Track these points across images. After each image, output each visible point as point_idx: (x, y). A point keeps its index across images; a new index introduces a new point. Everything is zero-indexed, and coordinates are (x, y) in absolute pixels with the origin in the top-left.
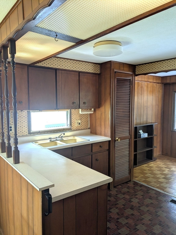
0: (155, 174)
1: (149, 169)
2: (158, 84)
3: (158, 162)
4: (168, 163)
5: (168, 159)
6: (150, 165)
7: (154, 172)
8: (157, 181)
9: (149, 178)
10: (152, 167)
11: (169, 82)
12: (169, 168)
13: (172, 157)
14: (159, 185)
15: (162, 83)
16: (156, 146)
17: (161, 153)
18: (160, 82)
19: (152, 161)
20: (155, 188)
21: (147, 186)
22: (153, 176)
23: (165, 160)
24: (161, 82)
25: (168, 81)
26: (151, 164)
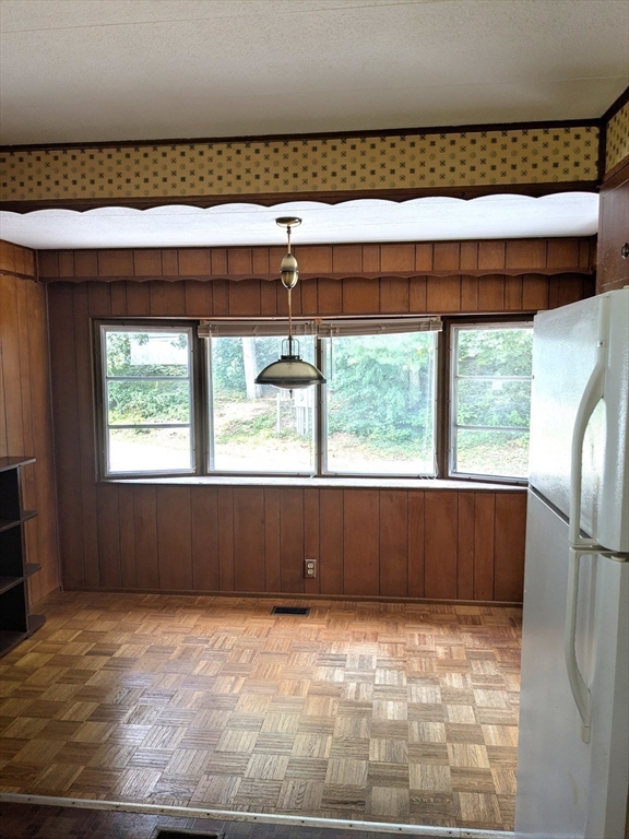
0: (51, 710)
1: (16, 685)
2: (20, 282)
3: (55, 631)
4: (99, 626)
5: (92, 607)
6: (21, 663)
7: (43, 697)
8: (68, 745)
9: (27, 740)
10: (29, 671)
11: (71, 275)
12: (106, 650)
13: (110, 591)
14: (82, 768)
15: (39, 278)
16: (34, 561)
17: (58, 584)
18: (30, 273)
19: (25, 635)
20: (67, 794)
21: (24, 798)
22: (43, 723)
23: (81, 617)
24: (35, 273)
25: (66, 272)
26: (22, 655)
